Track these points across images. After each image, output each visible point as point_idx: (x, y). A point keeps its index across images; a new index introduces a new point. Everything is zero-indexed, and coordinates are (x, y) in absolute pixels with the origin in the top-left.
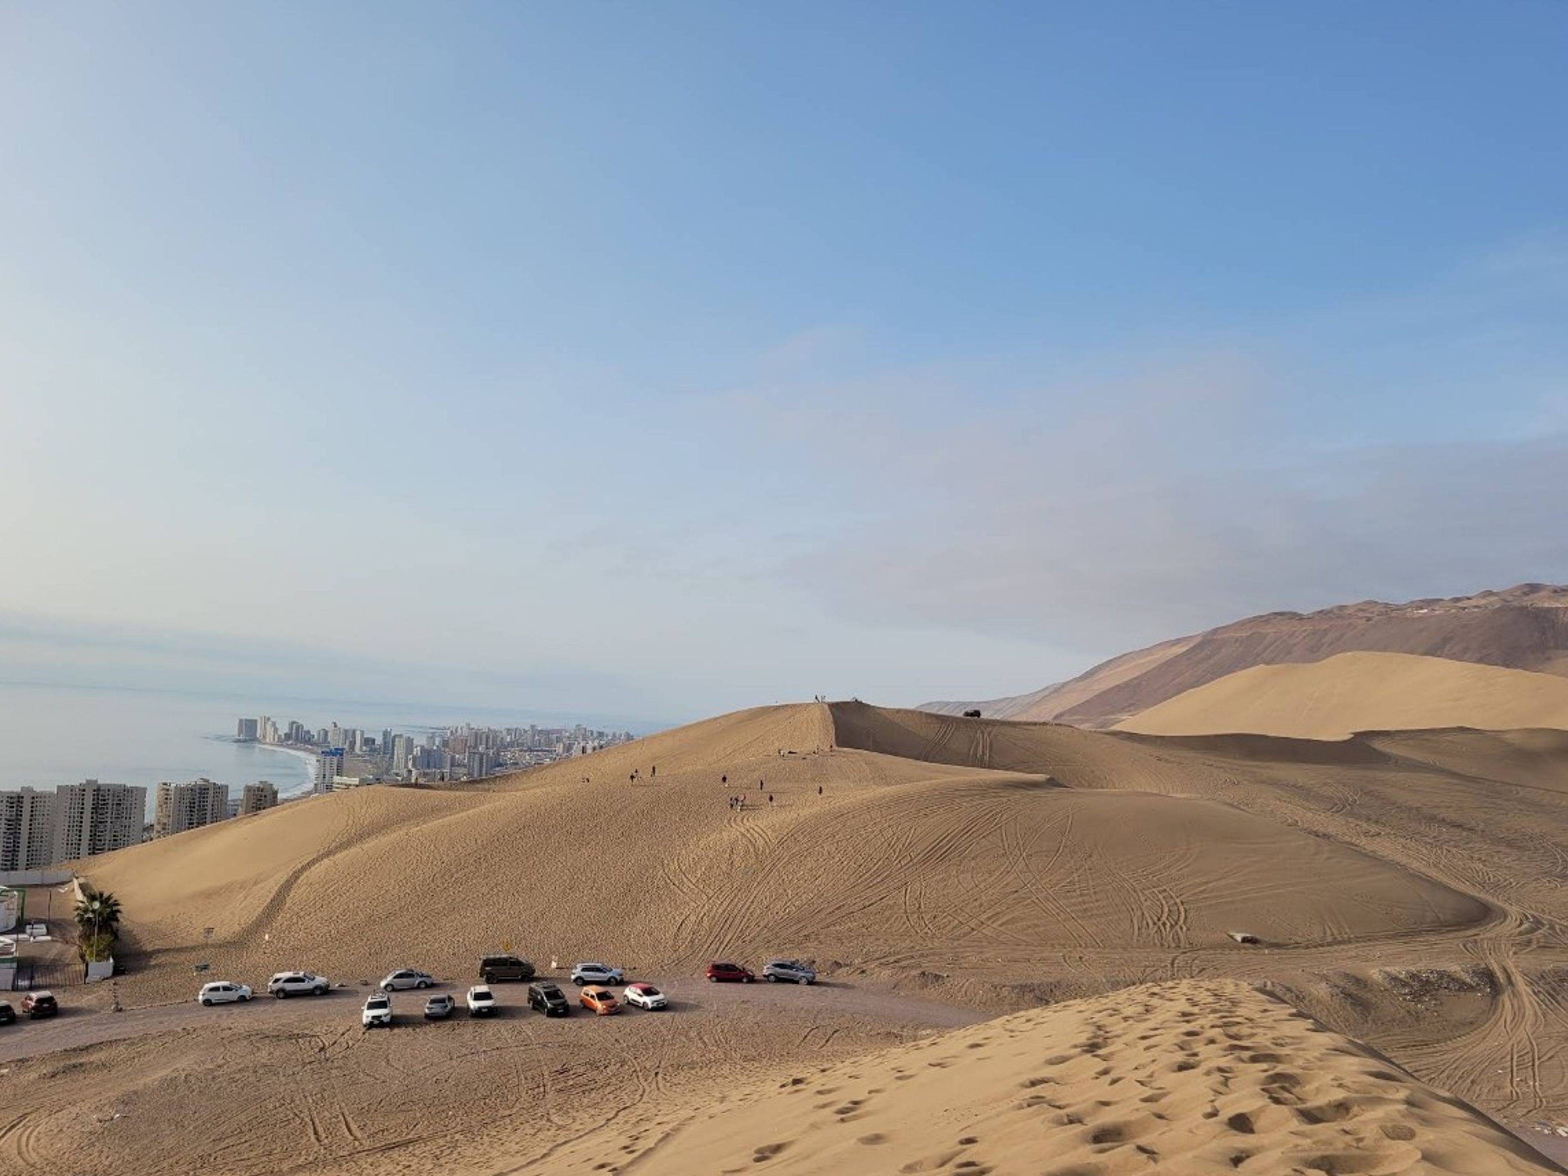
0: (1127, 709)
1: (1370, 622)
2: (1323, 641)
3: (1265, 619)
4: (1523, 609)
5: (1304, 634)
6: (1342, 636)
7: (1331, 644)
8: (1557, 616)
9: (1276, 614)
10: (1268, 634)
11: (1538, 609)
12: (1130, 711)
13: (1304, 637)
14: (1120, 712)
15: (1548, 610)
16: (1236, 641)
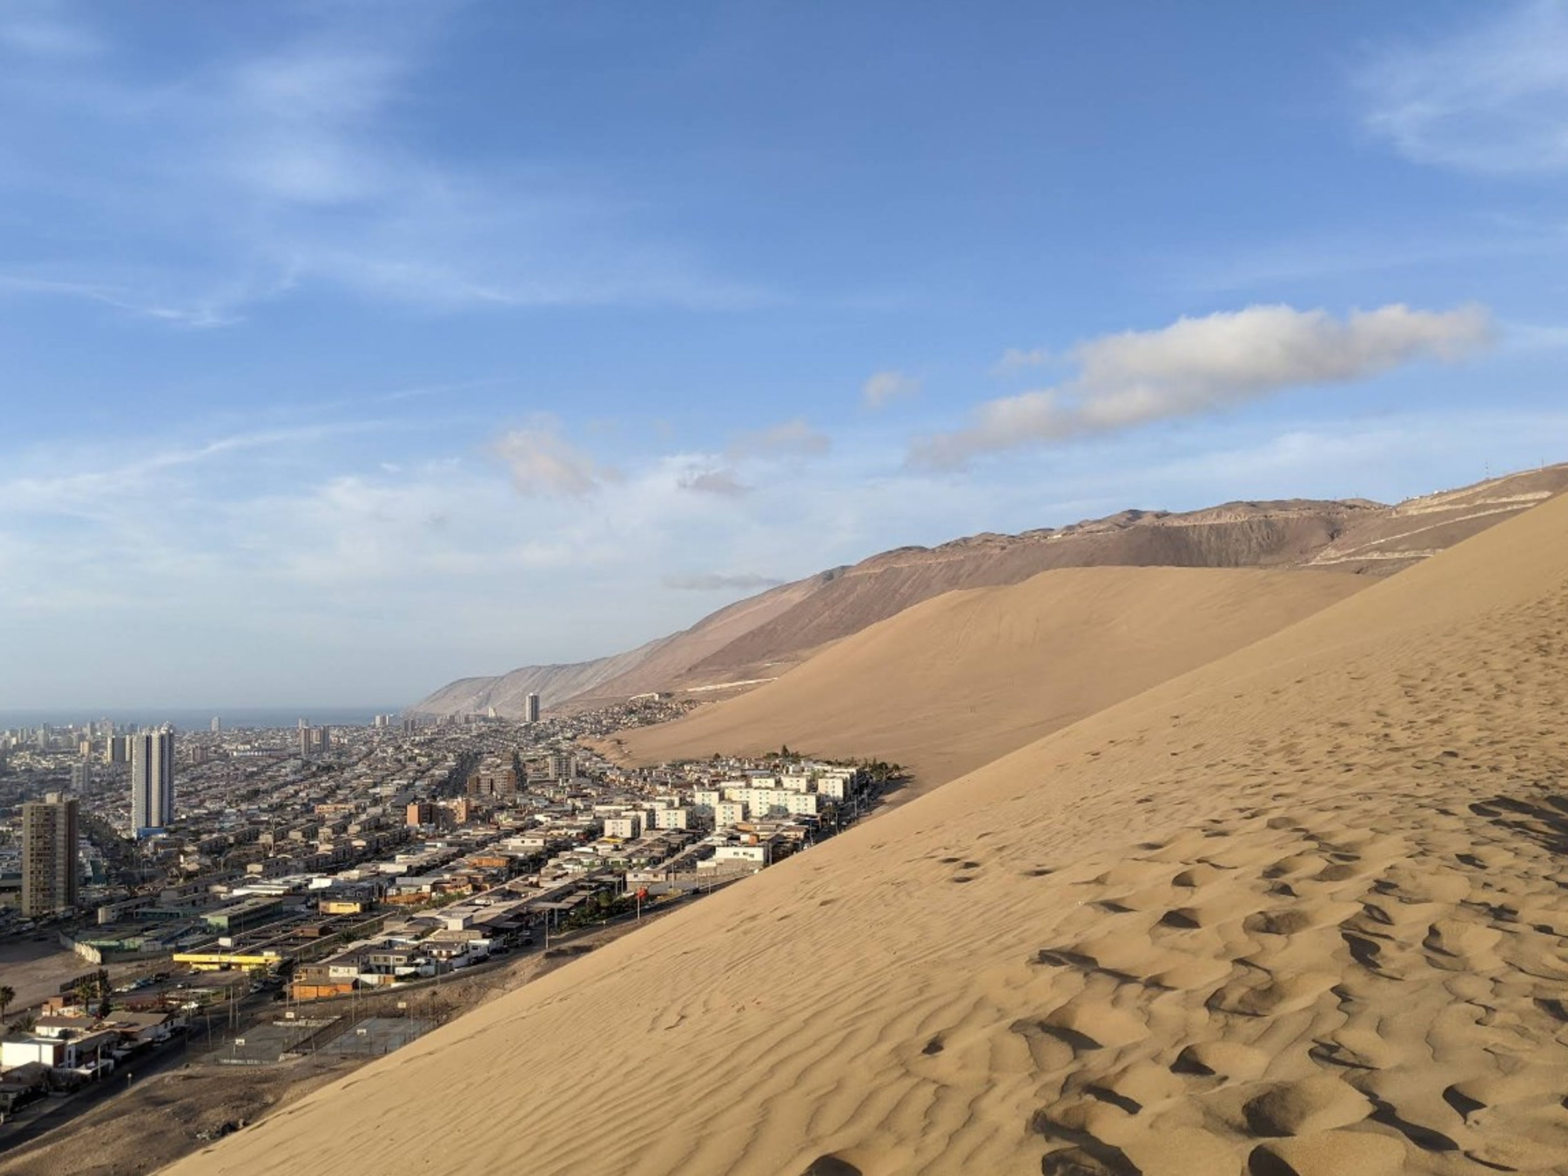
0: (768, 656)
1: (1005, 551)
2: (962, 572)
3: (895, 554)
4: (1157, 528)
5: (940, 567)
6: (978, 567)
7: (970, 575)
8: (1188, 535)
9: (904, 549)
10: (902, 569)
11: (1170, 528)
12: (770, 658)
13: (941, 570)
14: (760, 660)
15: (1179, 529)
16: (870, 577)
